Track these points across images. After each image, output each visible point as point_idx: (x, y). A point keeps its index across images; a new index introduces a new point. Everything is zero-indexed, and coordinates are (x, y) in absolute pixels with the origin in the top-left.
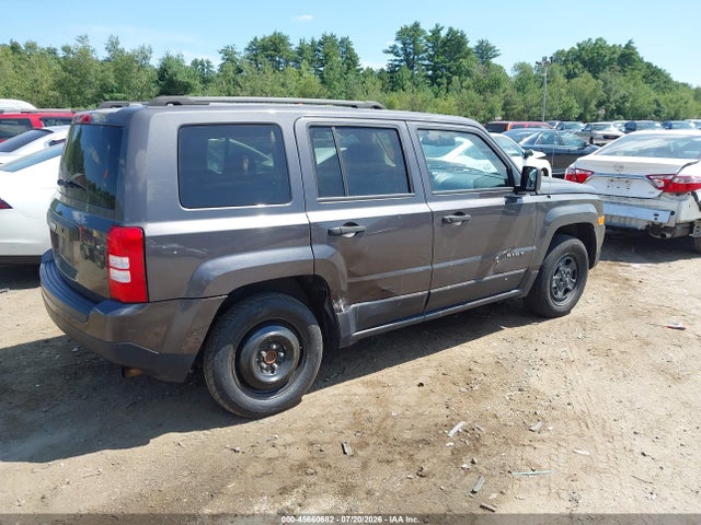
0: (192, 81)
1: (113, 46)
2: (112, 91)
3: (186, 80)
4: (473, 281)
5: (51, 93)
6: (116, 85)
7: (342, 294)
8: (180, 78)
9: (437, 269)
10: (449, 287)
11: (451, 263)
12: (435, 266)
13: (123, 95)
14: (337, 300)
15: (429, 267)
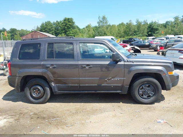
0: (158, 28)
1: (137, 21)
2: (136, 32)
3: (157, 27)
4: (96, 85)
5: (123, 34)
6: (137, 30)
7: (53, 81)
8: (154, 27)
9: (81, 79)
10: (87, 85)
11: (87, 78)
12: (80, 78)
13: (138, 33)
14: (52, 83)
15: (78, 78)
